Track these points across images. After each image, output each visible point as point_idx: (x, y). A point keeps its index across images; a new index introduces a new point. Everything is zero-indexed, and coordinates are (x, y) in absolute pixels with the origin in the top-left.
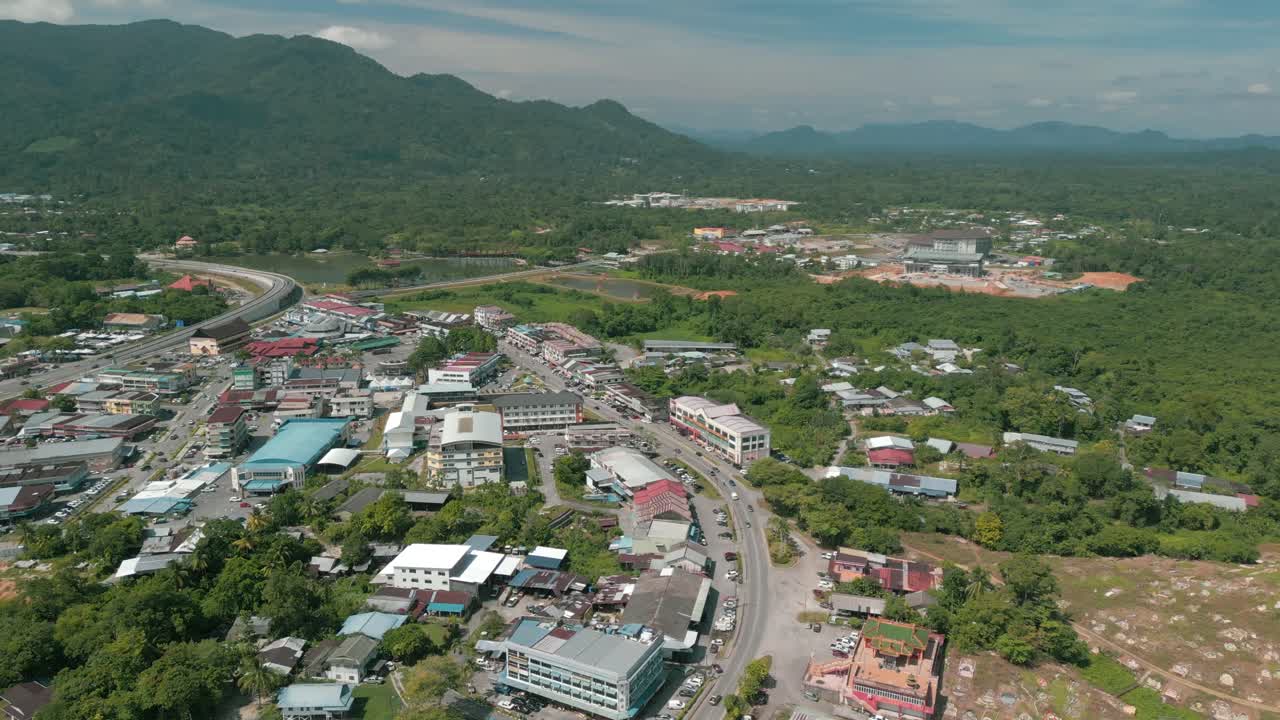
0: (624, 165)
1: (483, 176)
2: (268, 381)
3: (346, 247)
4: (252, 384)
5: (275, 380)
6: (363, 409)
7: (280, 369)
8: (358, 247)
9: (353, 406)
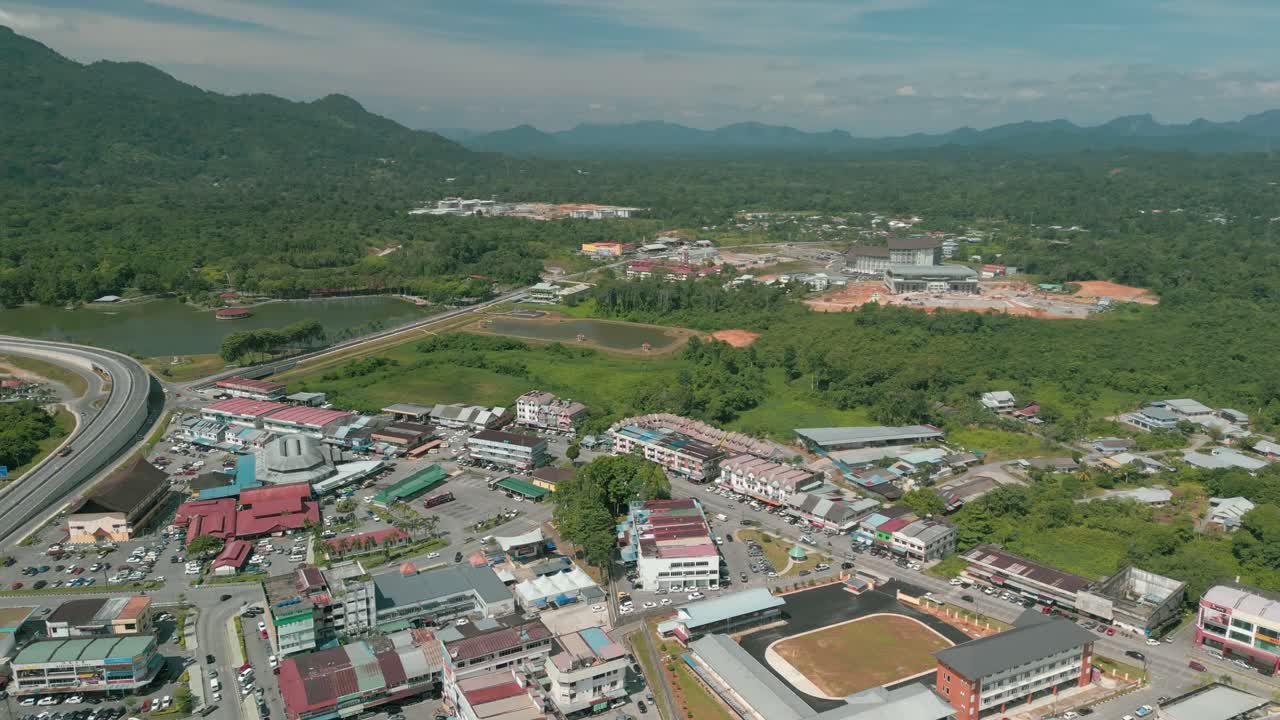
0: (383, 166)
1: (217, 181)
2: (340, 622)
3: (144, 290)
4: (312, 635)
5: (351, 618)
6: (614, 684)
7: (362, 594)
8: (163, 289)
9: (598, 683)
